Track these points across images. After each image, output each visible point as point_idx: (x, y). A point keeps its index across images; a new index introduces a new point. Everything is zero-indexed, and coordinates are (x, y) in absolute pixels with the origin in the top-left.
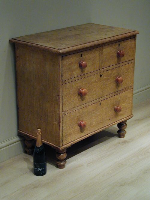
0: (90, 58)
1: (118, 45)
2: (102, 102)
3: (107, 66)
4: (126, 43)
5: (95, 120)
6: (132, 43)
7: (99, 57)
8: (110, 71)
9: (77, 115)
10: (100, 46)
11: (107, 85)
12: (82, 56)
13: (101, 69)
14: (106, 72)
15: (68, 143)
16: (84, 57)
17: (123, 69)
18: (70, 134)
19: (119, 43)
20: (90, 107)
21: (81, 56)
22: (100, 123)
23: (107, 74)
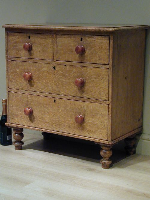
0: (40, 43)
1: (80, 39)
2: (57, 100)
3: (64, 60)
4: (94, 40)
5: (48, 116)
6: (104, 42)
7: (52, 45)
8: (68, 67)
9: (25, 99)
10: (53, 33)
11: (64, 83)
13: (54, 60)
14: (62, 66)
15: (15, 123)
16: (31, 39)
17: (88, 72)
18: (17, 115)
19: (83, 37)
20: (41, 98)
21: (28, 37)
22: (55, 124)
23: (63, 69)
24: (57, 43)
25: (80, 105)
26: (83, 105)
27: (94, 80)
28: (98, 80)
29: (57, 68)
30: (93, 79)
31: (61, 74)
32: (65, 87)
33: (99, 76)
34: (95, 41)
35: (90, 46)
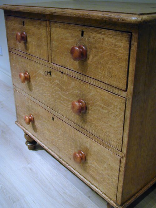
0: (34, 33)
1: (81, 33)
2: (55, 119)
3: (60, 64)
4: (101, 36)
5: (48, 133)
8: (65, 76)
9: (27, 103)
10: (46, 18)
12: (25, 24)
13: (50, 62)
14: (58, 73)
16: (25, 26)
17: (92, 93)
19: (84, 29)
20: (39, 108)
22: (55, 146)
23: (60, 78)
24: (51, 36)
25: (81, 138)
26: (84, 140)
27: (101, 110)
28: (106, 111)
29: (53, 75)
30: (99, 108)
31: (58, 84)
32: (63, 105)
33: (108, 106)
34: (103, 39)
35: (96, 48)
